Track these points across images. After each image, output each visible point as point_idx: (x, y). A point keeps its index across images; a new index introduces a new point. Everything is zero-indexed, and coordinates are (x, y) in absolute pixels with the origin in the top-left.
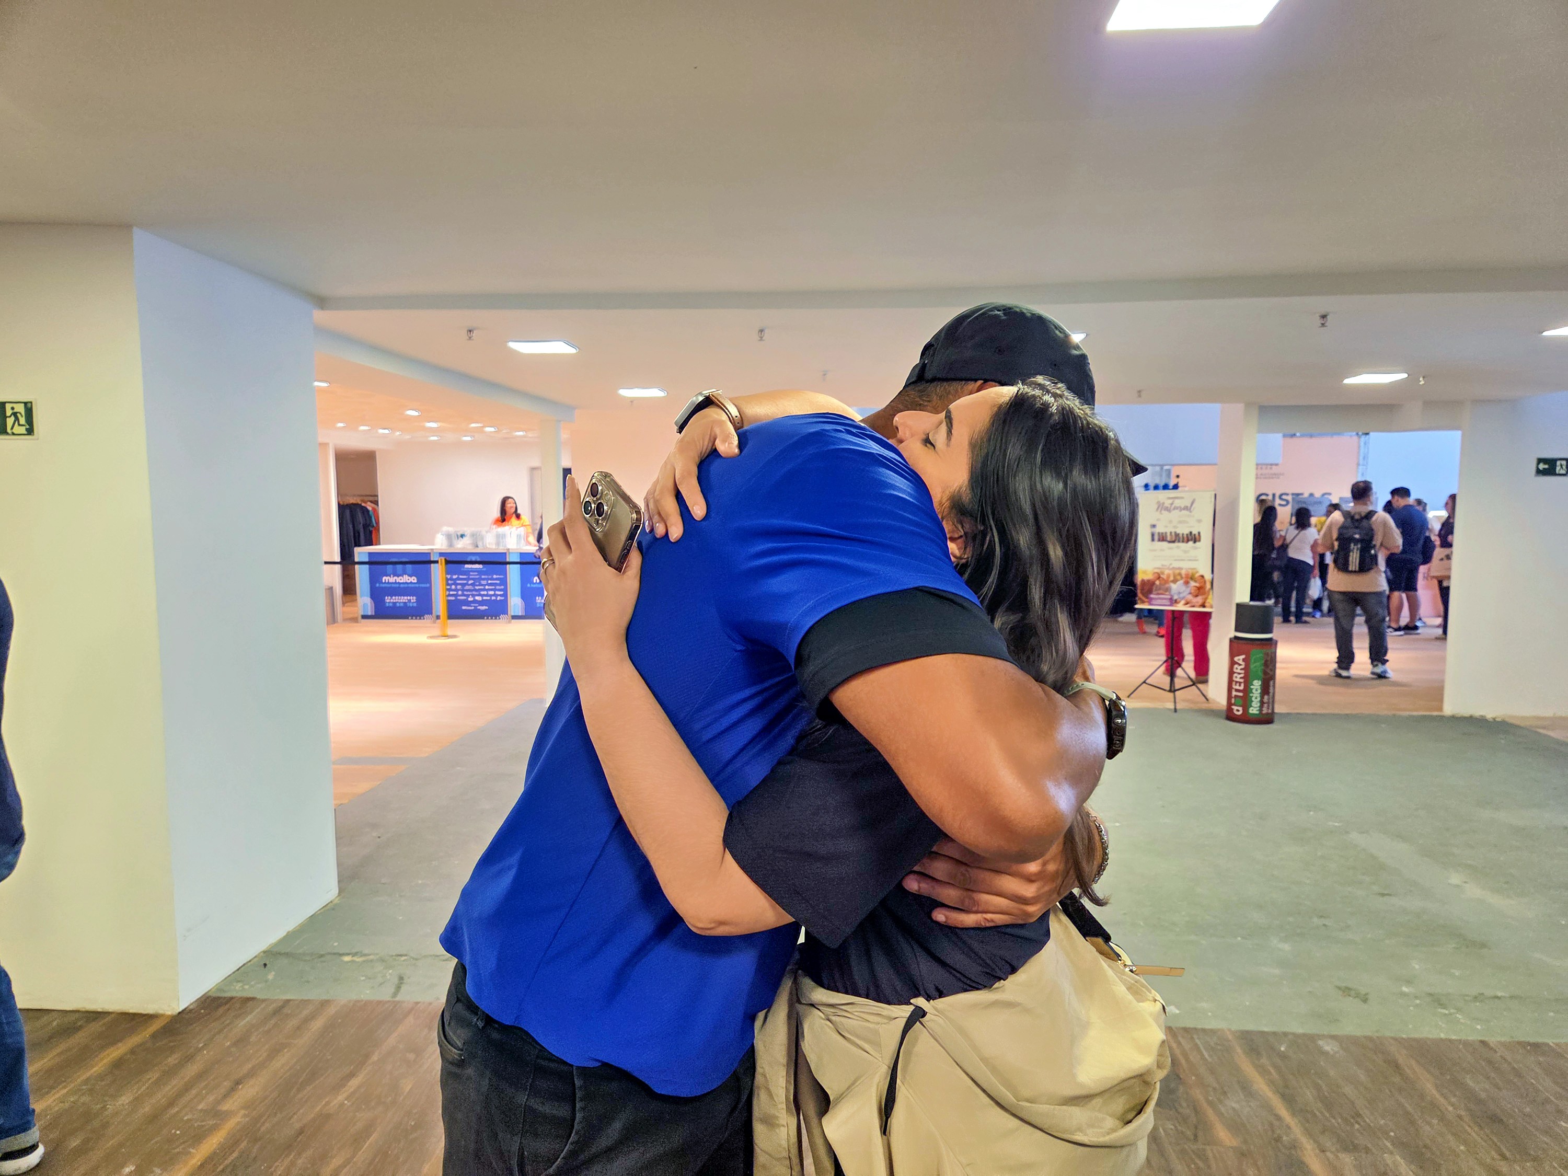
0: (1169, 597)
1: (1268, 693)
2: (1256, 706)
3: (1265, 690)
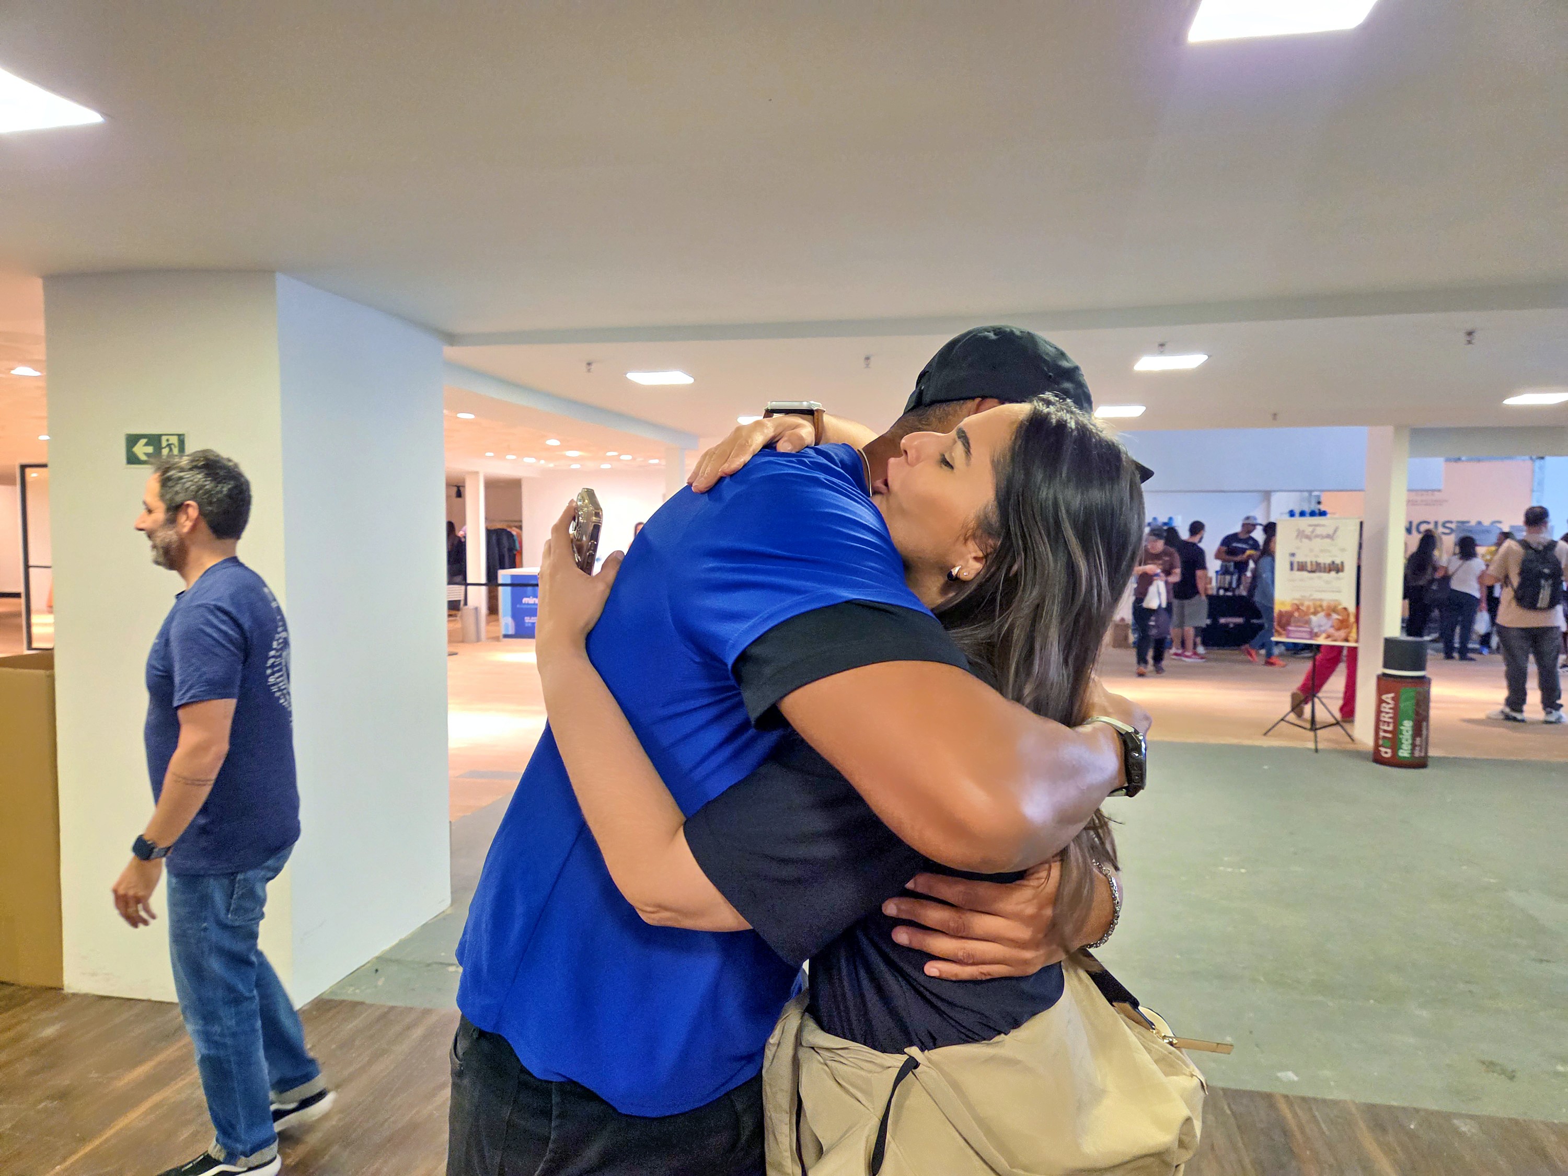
0: (1309, 630)
1: (1420, 735)
2: (1406, 748)
3: (1418, 731)
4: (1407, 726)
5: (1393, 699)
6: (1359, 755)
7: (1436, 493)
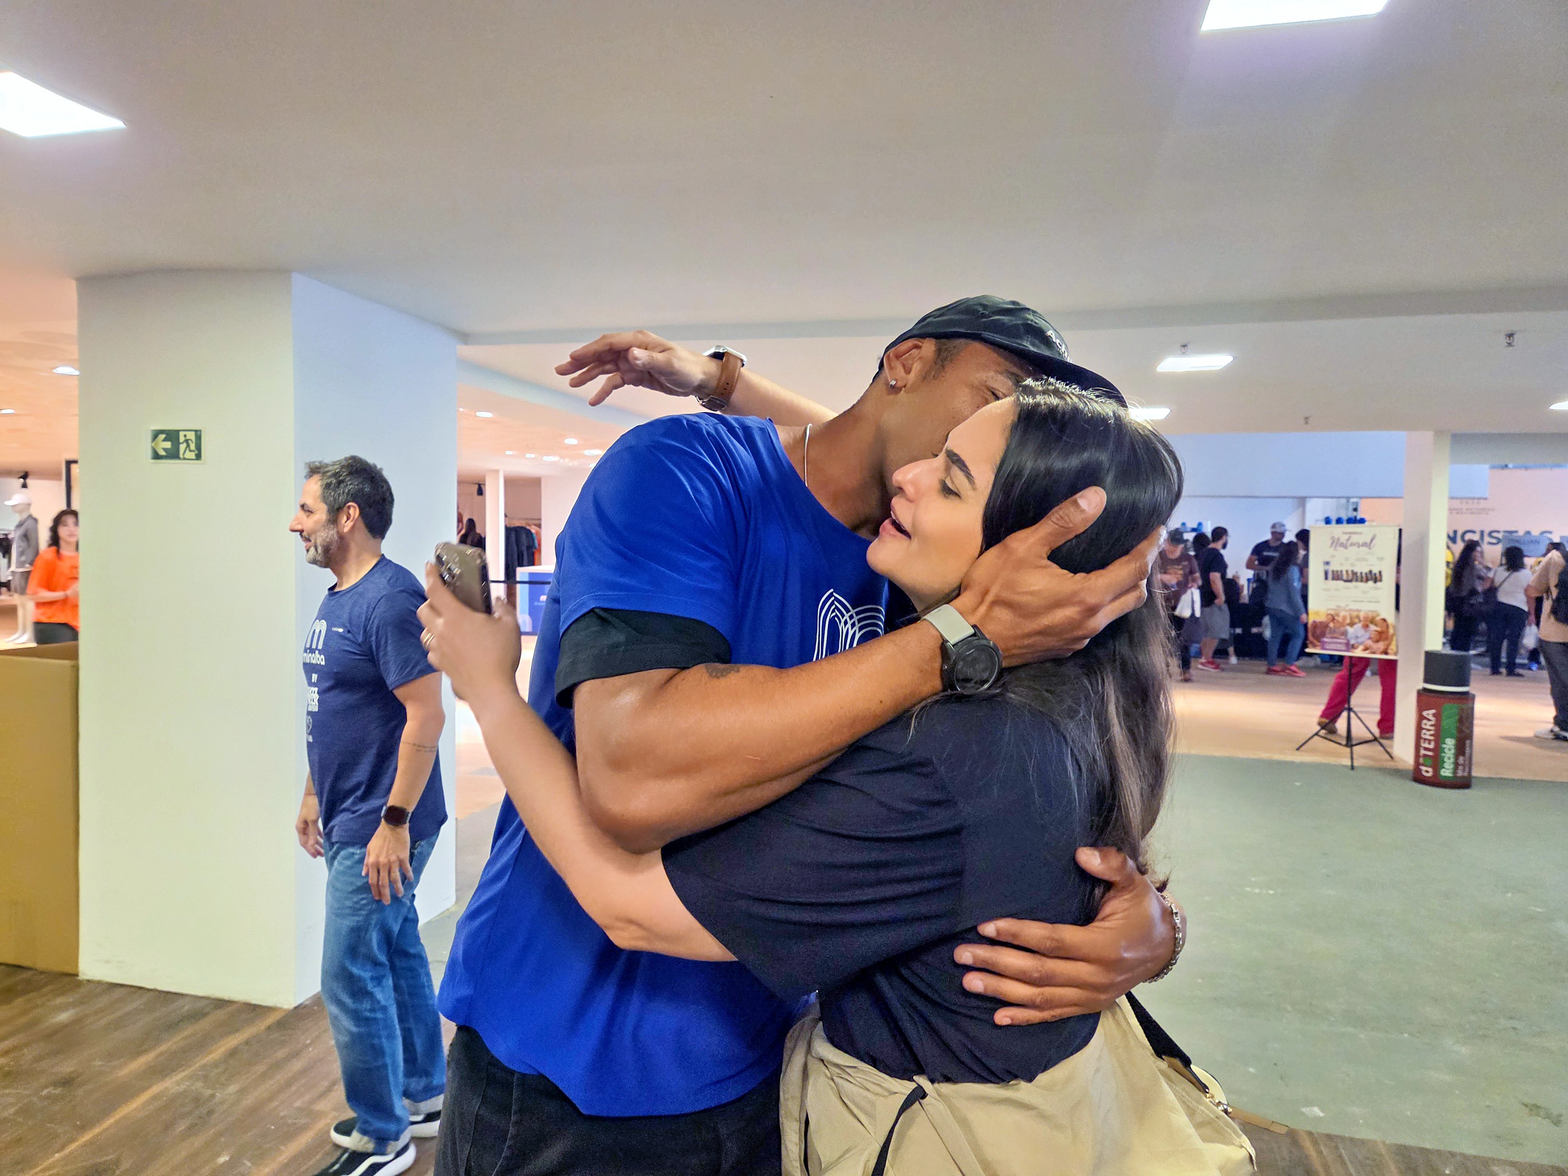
0: (1346, 641)
1: (1463, 754)
2: (1449, 768)
3: (1461, 750)
4: (1449, 744)
5: (1434, 715)
6: (1398, 773)
7: (1482, 501)
